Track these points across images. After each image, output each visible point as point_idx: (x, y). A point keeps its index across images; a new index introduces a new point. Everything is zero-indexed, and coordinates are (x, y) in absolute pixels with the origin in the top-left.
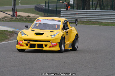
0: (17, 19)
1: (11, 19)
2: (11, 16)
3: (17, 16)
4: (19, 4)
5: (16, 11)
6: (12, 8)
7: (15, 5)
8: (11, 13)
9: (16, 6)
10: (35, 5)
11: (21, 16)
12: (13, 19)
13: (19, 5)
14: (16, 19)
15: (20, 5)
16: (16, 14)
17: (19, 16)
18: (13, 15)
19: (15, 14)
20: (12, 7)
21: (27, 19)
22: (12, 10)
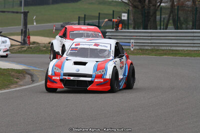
0: (30, 49)
1: (19, 48)
2: (20, 44)
3: (30, 43)
4: (34, 22)
5: (28, 34)
6: (22, 30)
7: (25, 24)
8: (19, 38)
9: (28, 26)
10: (62, 23)
11: (38, 43)
12: (23, 49)
13: (33, 24)
14: (28, 48)
15: (35, 24)
16: (29, 40)
17: (34, 43)
18: (23, 42)
19: (27, 40)
20: (21, 27)
21: (47, 48)
22: (22, 33)
